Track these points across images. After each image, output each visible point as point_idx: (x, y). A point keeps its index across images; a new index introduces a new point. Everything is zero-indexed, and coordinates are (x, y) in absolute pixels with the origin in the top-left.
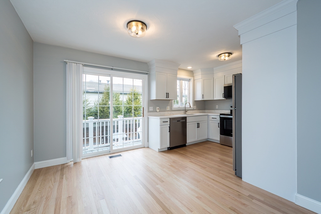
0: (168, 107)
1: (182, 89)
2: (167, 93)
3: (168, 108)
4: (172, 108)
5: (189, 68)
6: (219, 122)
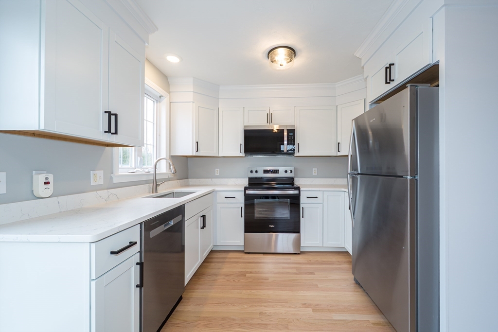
0: (97, 172)
1: (144, 120)
2: (110, 114)
3: (98, 177)
4: (111, 178)
5: (173, 59)
6: (243, 205)
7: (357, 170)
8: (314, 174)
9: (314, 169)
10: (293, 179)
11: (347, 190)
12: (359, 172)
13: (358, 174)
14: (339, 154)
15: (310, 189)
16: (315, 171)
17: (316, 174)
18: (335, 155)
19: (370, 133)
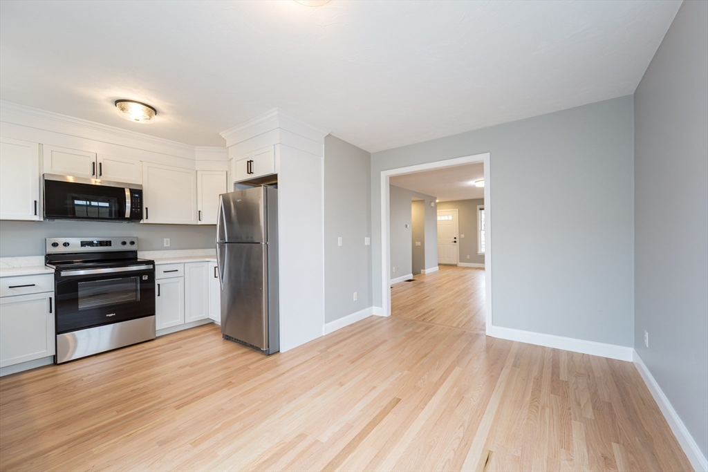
6: (52, 295)
7: (225, 239)
8: (165, 245)
9: (165, 239)
10: (135, 252)
11: (216, 260)
12: (227, 241)
13: (226, 243)
14: (199, 223)
15: (169, 262)
16: (167, 242)
17: (169, 245)
18: (196, 223)
19: (232, 204)
